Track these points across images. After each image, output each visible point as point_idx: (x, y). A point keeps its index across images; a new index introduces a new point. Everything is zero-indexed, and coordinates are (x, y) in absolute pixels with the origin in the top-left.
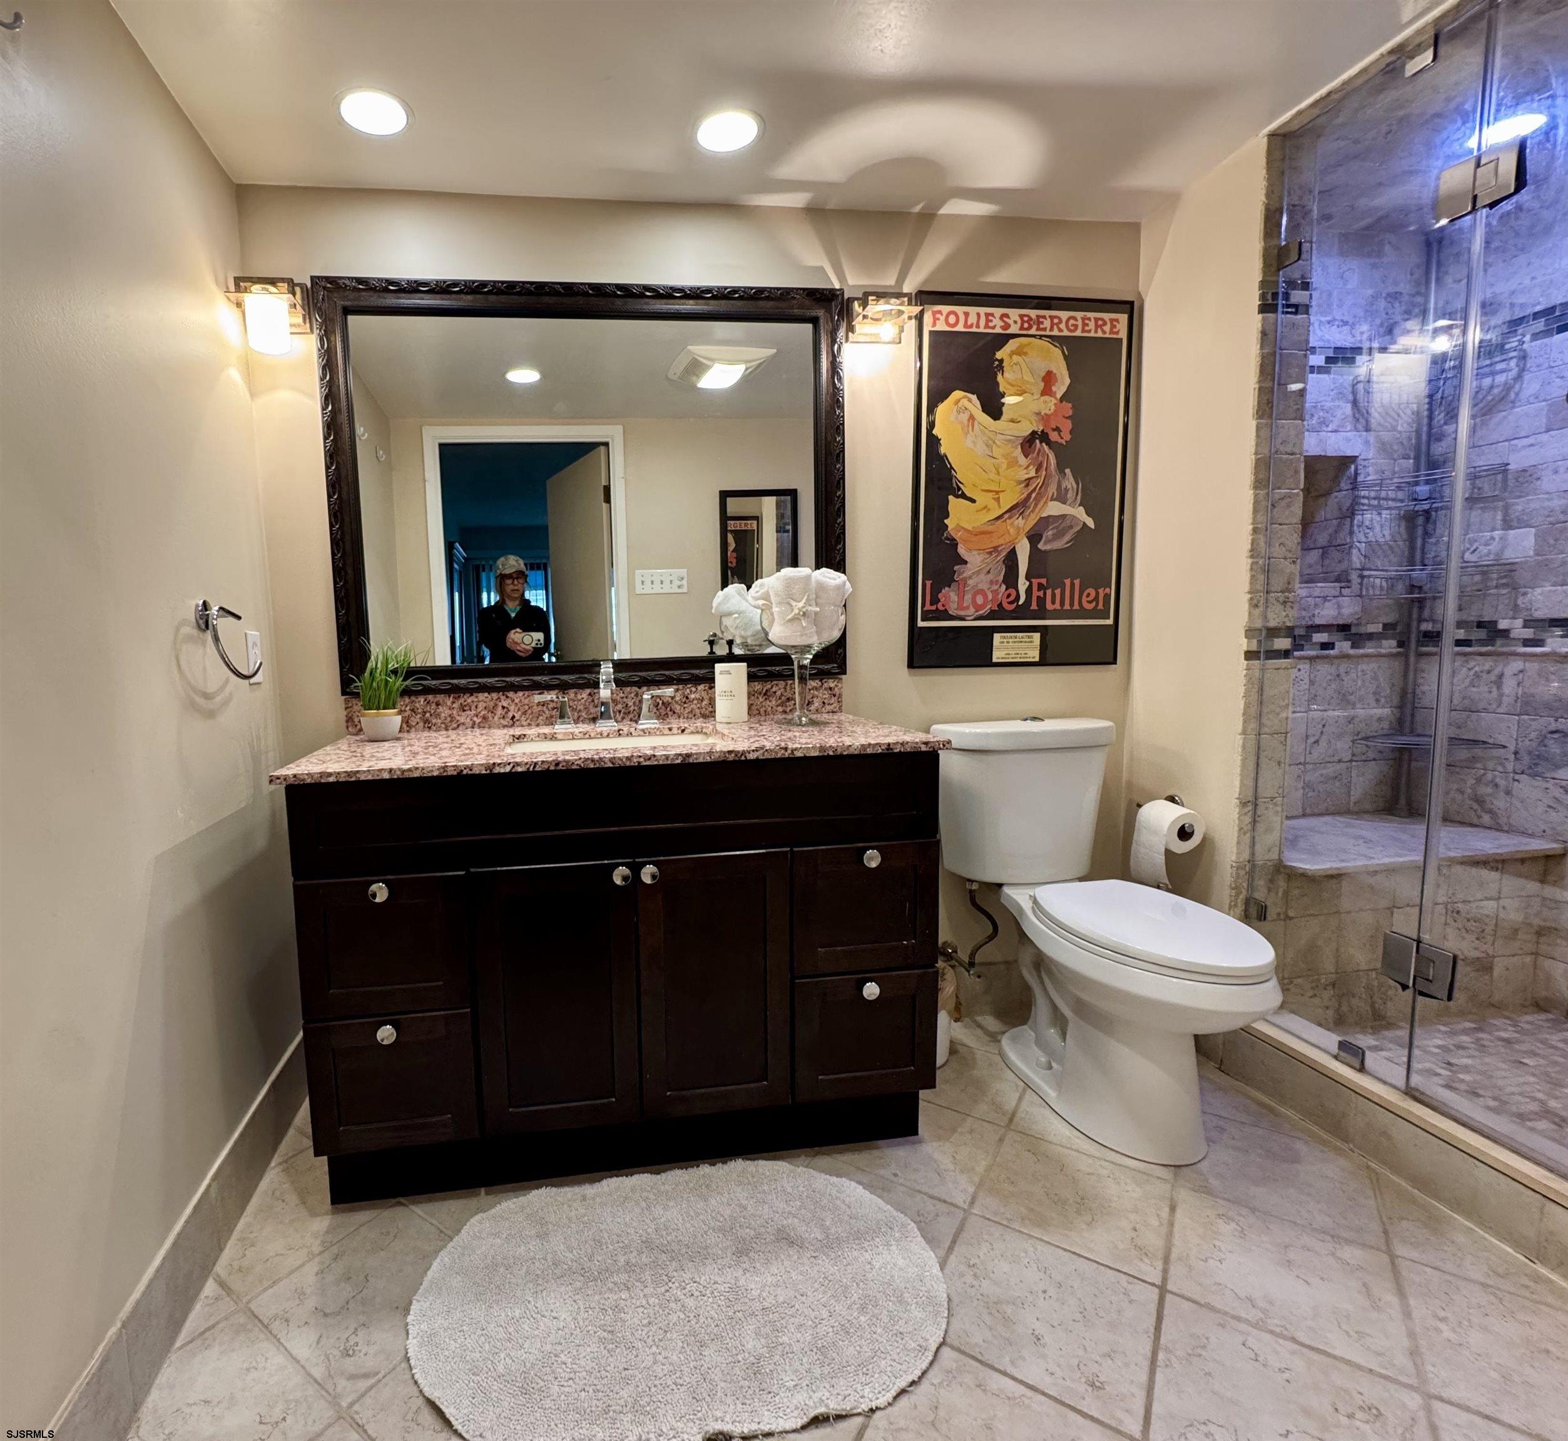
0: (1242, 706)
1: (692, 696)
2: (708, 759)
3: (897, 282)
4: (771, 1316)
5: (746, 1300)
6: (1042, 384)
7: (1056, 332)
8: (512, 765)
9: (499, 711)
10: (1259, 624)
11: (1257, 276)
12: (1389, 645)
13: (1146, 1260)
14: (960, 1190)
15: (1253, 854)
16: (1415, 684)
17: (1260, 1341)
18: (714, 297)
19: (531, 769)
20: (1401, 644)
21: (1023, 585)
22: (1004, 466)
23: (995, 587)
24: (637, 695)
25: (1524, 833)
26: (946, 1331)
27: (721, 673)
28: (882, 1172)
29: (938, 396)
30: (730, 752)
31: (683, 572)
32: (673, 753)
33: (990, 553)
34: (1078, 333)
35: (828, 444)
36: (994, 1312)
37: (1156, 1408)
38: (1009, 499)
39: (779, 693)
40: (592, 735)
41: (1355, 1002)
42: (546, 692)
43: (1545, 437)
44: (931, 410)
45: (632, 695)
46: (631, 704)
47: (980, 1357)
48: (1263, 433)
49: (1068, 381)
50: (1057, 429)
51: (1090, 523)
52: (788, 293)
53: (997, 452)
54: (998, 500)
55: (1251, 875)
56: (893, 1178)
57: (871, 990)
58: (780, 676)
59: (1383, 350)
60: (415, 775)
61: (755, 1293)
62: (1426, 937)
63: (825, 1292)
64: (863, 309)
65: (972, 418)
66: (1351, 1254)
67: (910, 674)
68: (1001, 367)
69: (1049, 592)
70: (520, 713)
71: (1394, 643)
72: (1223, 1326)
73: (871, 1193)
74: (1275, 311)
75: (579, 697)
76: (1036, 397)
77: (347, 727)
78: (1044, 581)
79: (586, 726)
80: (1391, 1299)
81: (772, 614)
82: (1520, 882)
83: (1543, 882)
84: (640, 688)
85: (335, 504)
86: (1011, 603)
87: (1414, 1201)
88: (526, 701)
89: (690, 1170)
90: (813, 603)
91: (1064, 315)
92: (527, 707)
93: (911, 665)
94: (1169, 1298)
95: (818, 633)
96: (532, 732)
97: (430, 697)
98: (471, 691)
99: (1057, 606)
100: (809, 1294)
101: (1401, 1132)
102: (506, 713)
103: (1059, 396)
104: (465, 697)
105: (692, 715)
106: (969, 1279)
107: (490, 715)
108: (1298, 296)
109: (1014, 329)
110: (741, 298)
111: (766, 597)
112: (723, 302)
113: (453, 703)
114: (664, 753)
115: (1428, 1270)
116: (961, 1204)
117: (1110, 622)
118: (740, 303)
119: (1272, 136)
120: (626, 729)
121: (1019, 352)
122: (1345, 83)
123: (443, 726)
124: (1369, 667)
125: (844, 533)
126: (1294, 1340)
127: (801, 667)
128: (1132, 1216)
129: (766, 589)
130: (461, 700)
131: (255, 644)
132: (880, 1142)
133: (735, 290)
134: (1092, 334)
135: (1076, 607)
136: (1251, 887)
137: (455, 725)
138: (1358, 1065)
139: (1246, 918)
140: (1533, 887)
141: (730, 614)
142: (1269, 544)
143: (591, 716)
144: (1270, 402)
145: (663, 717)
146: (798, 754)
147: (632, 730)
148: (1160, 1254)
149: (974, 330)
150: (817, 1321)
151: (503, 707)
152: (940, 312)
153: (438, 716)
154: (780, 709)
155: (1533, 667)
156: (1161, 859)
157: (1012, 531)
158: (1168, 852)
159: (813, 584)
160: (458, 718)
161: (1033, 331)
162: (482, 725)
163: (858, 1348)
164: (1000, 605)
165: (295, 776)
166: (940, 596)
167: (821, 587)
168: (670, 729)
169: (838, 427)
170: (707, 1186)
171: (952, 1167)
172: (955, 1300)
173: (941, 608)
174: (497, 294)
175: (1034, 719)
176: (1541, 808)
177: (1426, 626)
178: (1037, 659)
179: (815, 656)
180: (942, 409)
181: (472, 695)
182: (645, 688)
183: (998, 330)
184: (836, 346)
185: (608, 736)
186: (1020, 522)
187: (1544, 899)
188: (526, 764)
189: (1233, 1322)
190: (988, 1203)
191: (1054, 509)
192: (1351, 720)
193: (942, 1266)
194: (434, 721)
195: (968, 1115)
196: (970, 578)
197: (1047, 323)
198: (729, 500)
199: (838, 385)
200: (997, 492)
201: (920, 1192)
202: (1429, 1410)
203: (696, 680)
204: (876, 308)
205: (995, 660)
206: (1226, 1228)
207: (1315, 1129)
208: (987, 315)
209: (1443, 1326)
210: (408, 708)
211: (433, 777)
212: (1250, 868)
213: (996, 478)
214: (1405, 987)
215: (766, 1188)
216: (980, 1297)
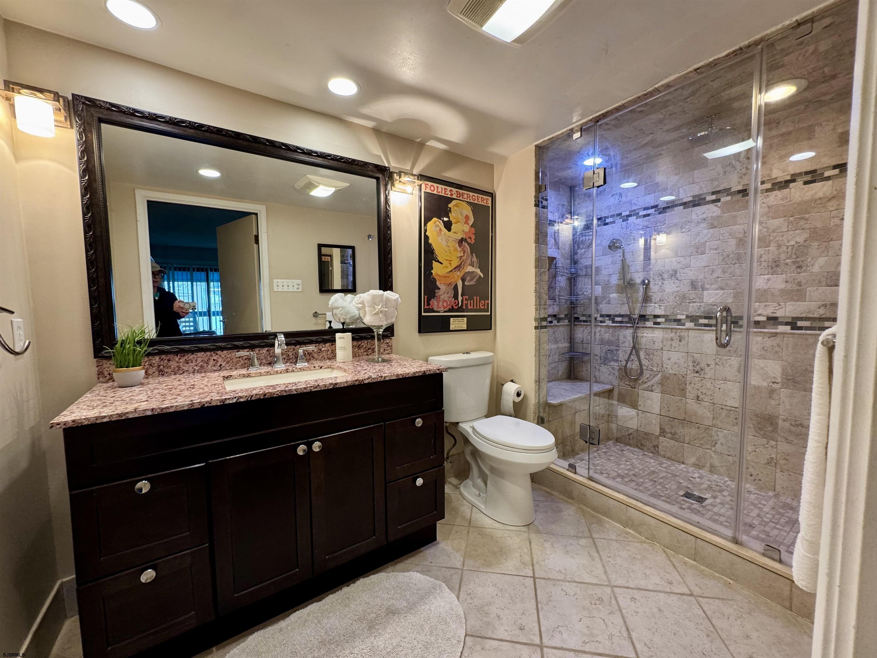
0: (534, 346)
1: (323, 349)
2: (346, 385)
3: (411, 168)
4: (392, 655)
5: (379, 652)
6: (465, 220)
7: (468, 200)
8: (237, 398)
9: (212, 362)
10: (538, 317)
11: (533, 194)
12: (566, 322)
13: (527, 568)
14: (457, 560)
15: (539, 400)
16: (574, 335)
17: (567, 586)
18: (332, 159)
19: (249, 399)
20: (569, 321)
21: (460, 298)
22: (453, 250)
23: (450, 299)
24: (294, 350)
25: (603, 383)
26: (466, 629)
27: (340, 338)
28: (425, 563)
29: (428, 220)
30: (356, 380)
31: (299, 281)
32: (328, 383)
33: (448, 285)
34: (476, 202)
35: (384, 234)
36: (481, 612)
37: (543, 629)
38: (455, 263)
39: (364, 346)
40: (272, 373)
41: (567, 447)
42: (241, 351)
43: (602, 257)
44: (425, 225)
45: (291, 350)
46: (290, 354)
47: (480, 635)
48: (537, 249)
49: (473, 220)
50: (470, 238)
51: (482, 276)
52: (366, 165)
53: (450, 244)
54: (450, 264)
55: (539, 407)
56: (430, 564)
57: (420, 482)
58: (365, 338)
59: (561, 223)
60: (171, 411)
61: (382, 646)
62: (591, 424)
63: (413, 632)
64: (400, 178)
65: (440, 230)
66: (583, 542)
67: (420, 336)
68: (450, 211)
69: (469, 301)
70: (225, 363)
71: (567, 321)
72: (554, 585)
73: (424, 575)
74: (539, 207)
75: (261, 352)
76: (463, 224)
77: (98, 378)
78: (467, 297)
79: (266, 368)
80: (596, 555)
81: (365, 311)
82: (604, 399)
83: (609, 399)
84: (295, 346)
85: (90, 237)
86: (456, 306)
87: (593, 516)
88: (229, 356)
89: (337, 593)
90: (384, 306)
91: (471, 194)
92: (229, 359)
93: (420, 331)
94: (537, 580)
95: (386, 320)
96: (234, 373)
97: (163, 357)
98: (192, 352)
99: (472, 307)
100: (407, 636)
101: (588, 492)
102: (216, 363)
103: (470, 225)
104: (188, 355)
105: (323, 359)
106: (469, 601)
107: (205, 365)
108: (545, 203)
109: (454, 196)
110: (344, 162)
111: (362, 303)
112: (336, 162)
113: (180, 359)
114: (324, 383)
115: (603, 540)
116: (459, 567)
117: (489, 313)
118: (344, 164)
119: (536, 146)
120: (291, 369)
121: (456, 205)
122: (557, 136)
123: (173, 373)
124: (561, 329)
125: (392, 274)
126: (575, 582)
127: (378, 335)
128: (519, 550)
129: (362, 299)
130: (186, 357)
131: (19, 327)
132: (422, 549)
133: (342, 158)
134: (480, 203)
135: (478, 308)
136: (539, 412)
137: (182, 372)
138: (574, 472)
139: (538, 424)
140: (606, 400)
141: (338, 308)
142: (540, 289)
143: (268, 362)
144: (538, 238)
145: (308, 361)
146: (387, 379)
147: (294, 369)
148: (530, 563)
149: (440, 194)
150: (413, 648)
151: (214, 360)
152: (428, 184)
153: (170, 367)
154: (365, 353)
155: (603, 330)
156: (511, 405)
157: (456, 276)
158: (514, 402)
159: (384, 298)
160: (184, 368)
161: (461, 198)
162: (200, 371)
163: (433, 654)
164: (452, 307)
165: (74, 421)
166: (430, 302)
167: (388, 300)
168: (314, 367)
169: (388, 227)
170: (348, 598)
171: (452, 551)
172: (466, 613)
173: (431, 307)
174: (210, 132)
175: (467, 353)
176: (607, 374)
177: (576, 316)
178: (466, 328)
179: (384, 330)
180: (429, 224)
181: (193, 354)
182: (298, 346)
183: (449, 196)
184: (387, 192)
185: (281, 373)
186: (458, 273)
187: (609, 404)
188: (246, 396)
189: (557, 582)
190: (470, 562)
191: (470, 269)
192: (558, 348)
193: (458, 598)
194: (166, 370)
195: (454, 525)
196: (441, 295)
197: (465, 196)
198: (322, 248)
199: (388, 209)
200: (450, 261)
201: (443, 567)
202: (613, 591)
203: (325, 341)
204: (405, 179)
205: (451, 329)
206: (547, 545)
207: (564, 497)
208: (445, 189)
209: (610, 560)
210: (147, 363)
211: (184, 410)
212: (539, 405)
213: (450, 255)
214: (586, 442)
215: (377, 589)
216: (474, 607)
